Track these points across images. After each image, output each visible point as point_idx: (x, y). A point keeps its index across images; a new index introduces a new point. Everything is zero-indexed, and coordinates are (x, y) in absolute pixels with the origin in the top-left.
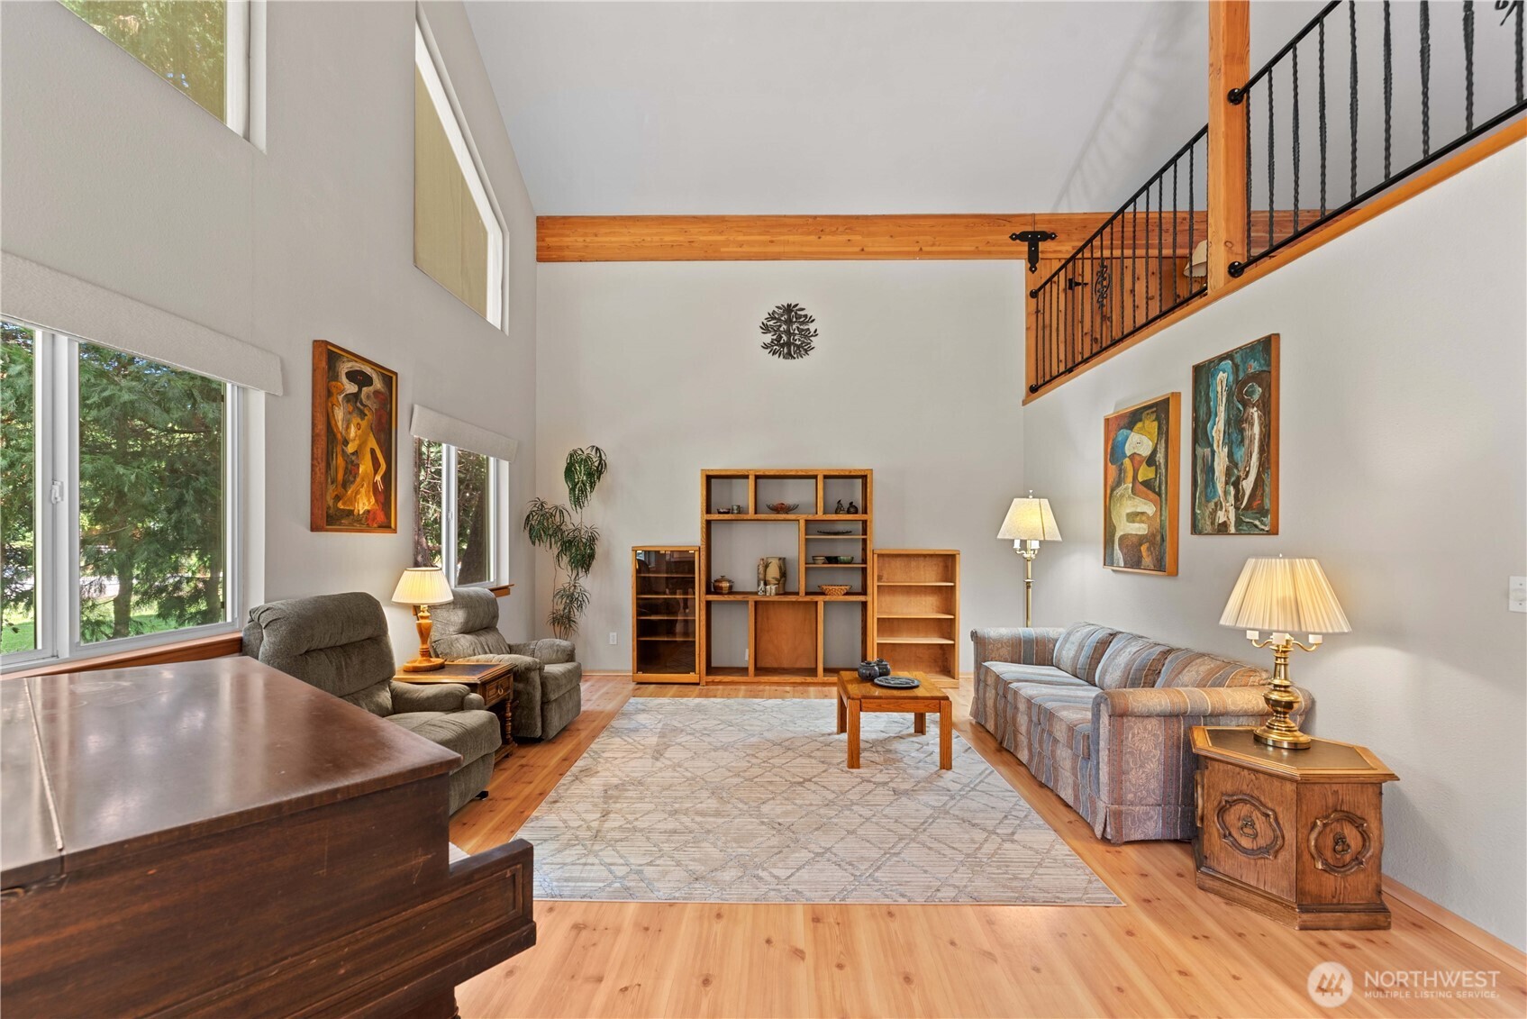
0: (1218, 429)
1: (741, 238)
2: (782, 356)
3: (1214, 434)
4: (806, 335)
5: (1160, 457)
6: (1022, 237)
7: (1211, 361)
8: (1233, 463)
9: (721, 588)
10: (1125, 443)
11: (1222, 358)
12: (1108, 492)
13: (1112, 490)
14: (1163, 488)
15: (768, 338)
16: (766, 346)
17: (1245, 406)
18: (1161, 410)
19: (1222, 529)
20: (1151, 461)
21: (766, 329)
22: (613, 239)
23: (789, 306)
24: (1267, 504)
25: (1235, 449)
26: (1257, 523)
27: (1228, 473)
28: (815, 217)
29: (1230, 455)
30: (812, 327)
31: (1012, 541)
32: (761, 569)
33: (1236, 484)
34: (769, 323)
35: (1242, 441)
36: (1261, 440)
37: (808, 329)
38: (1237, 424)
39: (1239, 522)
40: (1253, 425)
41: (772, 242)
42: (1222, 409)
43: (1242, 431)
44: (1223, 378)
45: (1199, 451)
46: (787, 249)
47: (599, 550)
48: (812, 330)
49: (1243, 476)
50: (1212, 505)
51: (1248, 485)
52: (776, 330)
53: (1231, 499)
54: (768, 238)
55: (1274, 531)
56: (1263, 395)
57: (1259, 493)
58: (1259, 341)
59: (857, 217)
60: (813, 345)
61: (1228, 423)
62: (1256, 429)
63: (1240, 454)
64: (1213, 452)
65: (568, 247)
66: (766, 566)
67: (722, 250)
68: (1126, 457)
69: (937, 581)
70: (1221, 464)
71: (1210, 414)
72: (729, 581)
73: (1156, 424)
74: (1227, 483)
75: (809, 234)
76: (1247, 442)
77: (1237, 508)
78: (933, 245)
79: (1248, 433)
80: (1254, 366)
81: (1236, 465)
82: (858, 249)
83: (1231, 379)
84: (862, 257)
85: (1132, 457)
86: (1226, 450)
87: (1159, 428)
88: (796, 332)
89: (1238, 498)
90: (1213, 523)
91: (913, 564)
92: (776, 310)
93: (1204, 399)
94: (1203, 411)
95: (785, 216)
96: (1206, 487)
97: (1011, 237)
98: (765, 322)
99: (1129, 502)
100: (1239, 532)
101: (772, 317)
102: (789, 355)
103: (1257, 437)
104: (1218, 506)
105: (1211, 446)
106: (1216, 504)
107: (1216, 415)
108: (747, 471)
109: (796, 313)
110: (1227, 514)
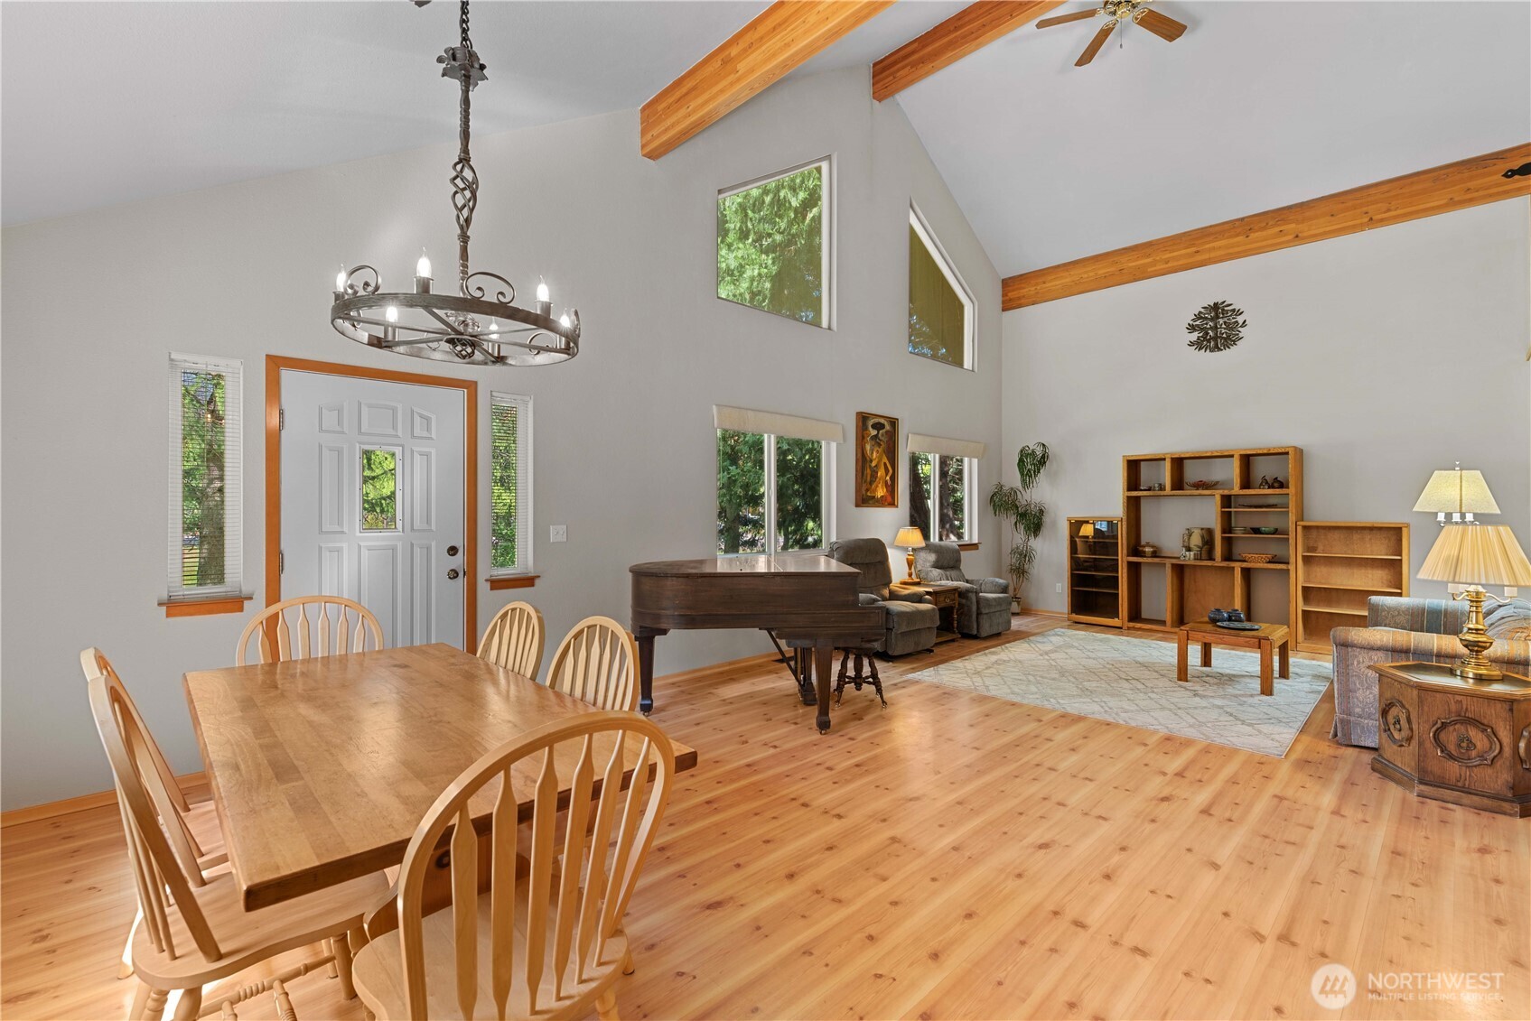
1: (1168, 255)
2: (1208, 350)
4: (1233, 327)
9: (1144, 552)
15: (1194, 336)
16: (1191, 344)
21: (1192, 328)
22: (1057, 283)
23: (1216, 304)
28: (1242, 219)
30: (1240, 319)
32: (1186, 538)
34: (1195, 323)
37: (1237, 322)
41: (1198, 252)
46: (1212, 255)
47: (1046, 519)
48: (1241, 322)
52: (1201, 329)
54: (1194, 249)
59: (1289, 208)
60: (1241, 335)
65: (1024, 296)
66: (1190, 535)
67: (1149, 270)
72: (1153, 547)
75: (1238, 235)
82: (1291, 237)
84: (1297, 243)
88: (1223, 326)
92: (1202, 310)
95: (1211, 226)
97: (1506, 175)
98: (1191, 323)
101: (1199, 316)
102: (1217, 348)
108: (1164, 454)
109: (1223, 310)
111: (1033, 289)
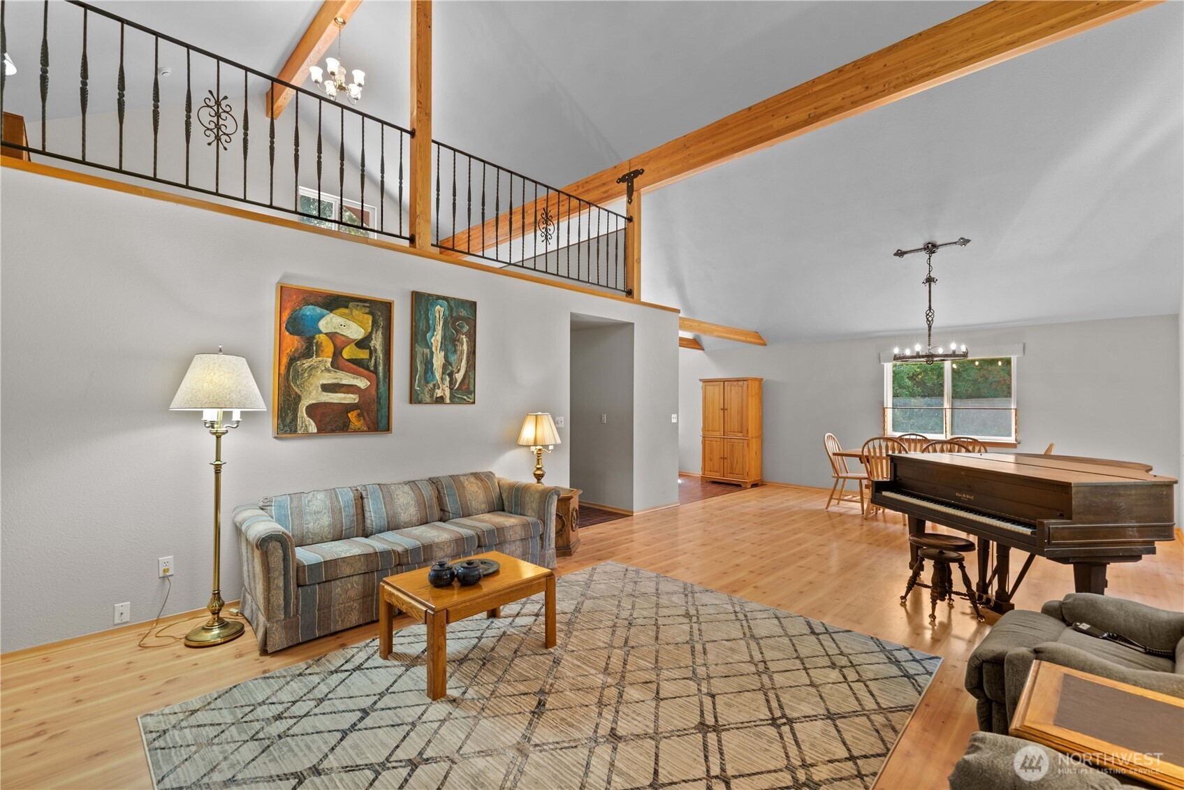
0: (436, 339)
3: (432, 341)
5: (377, 342)
7: (430, 295)
8: (447, 363)
10: (319, 320)
11: (439, 297)
12: (285, 360)
13: (292, 360)
14: (381, 368)
17: (457, 332)
18: (380, 311)
19: (440, 400)
20: (362, 344)
24: (472, 388)
25: (449, 354)
26: (465, 397)
27: (445, 367)
29: (446, 357)
33: (451, 375)
35: (455, 351)
36: (467, 354)
38: (450, 343)
39: (452, 397)
40: (463, 344)
42: (439, 328)
43: (455, 346)
44: (439, 310)
45: (419, 349)
49: (455, 370)
50: (431, 385)
51: (459, 377)
53: (447, 383)
55: (474, 403)
56: (469, 331)
57: (466, 382)
58: (467, 301)
61: (444, 337)
62: (465, 347)
63: (453, 358)
64: (432, 353)
68: (320, 332)
70: (438, 360)
71: (429, 328)
73: (370, 318)
74: (443, 373)
76: (458, 353)
77: (451, 389)
79: (459, 348)
80: (463, 313)
81: (451, 364)
83: (447, 313)
85: (332, 336)
86: (443, 353)
87: (374, 322)
89: (452, 382)
90: (432, 396)
93: (423, 316)
94: (422, 325)
96: (426, 373)
99: (326, 374)
100: (452, 402)
103: (465, 352)
104: (436, 386)
105: (431, 349)
106: (434, 385)
107: (434, 330)
110: (444, 391)
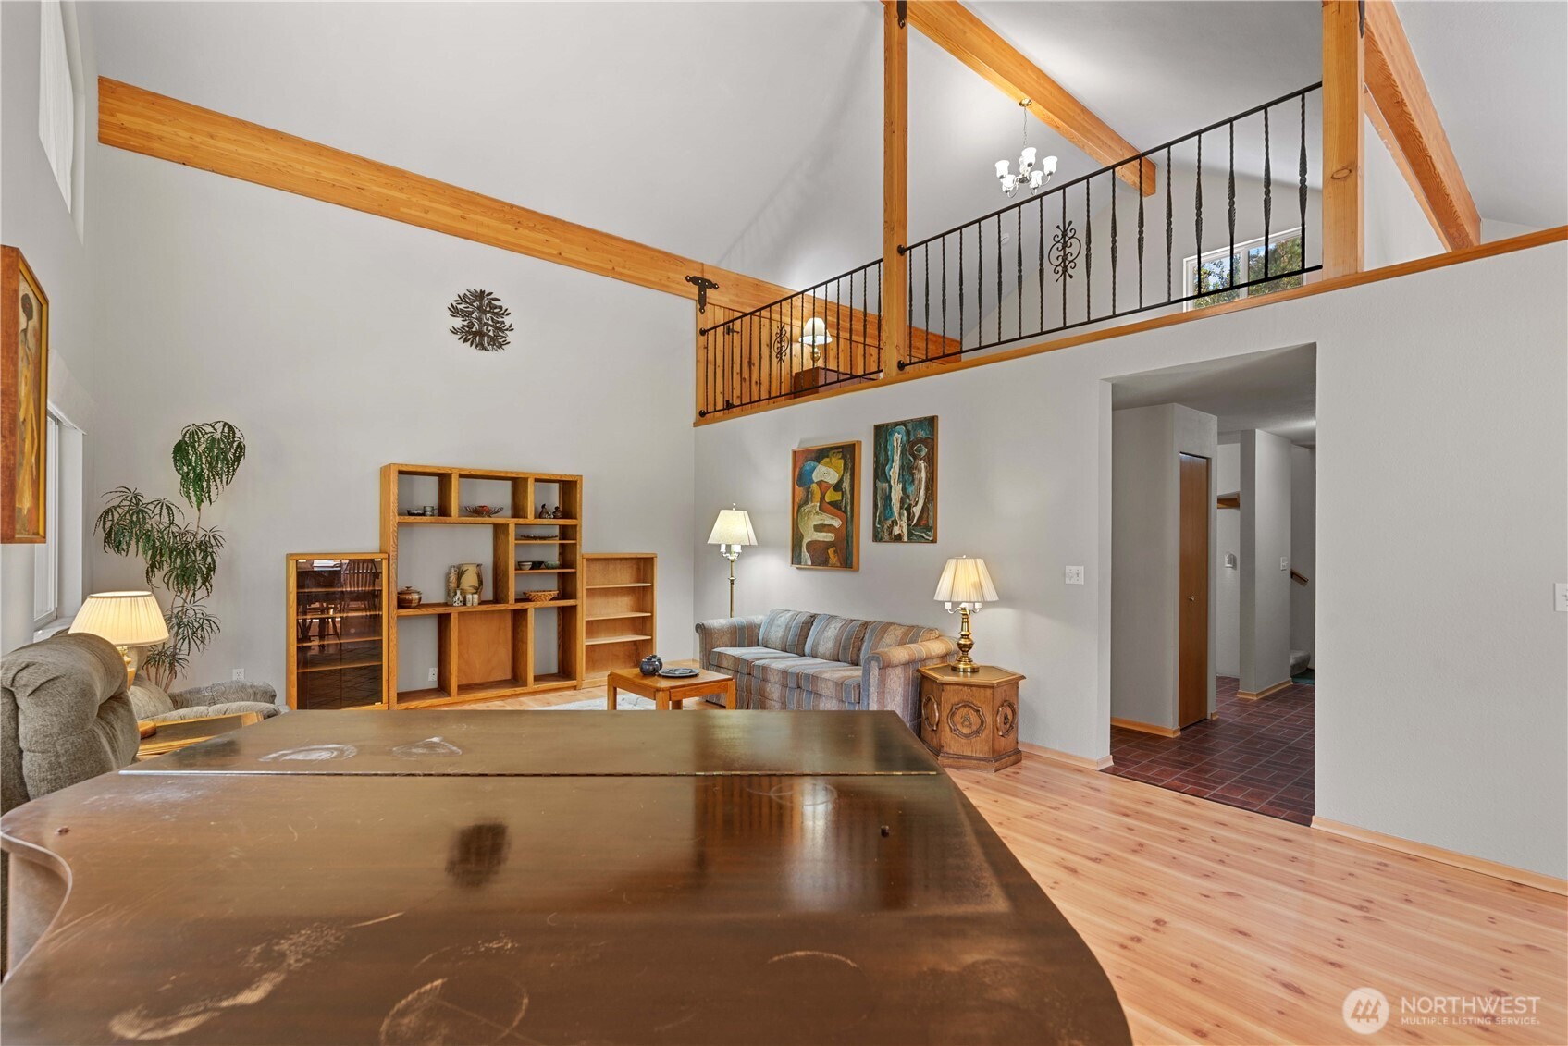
0: (894, 471)
1: (427, 203)
2: (474, 346)
3: (891, 474)
4: (499, 328)
5: (846, 485)
6: (694, 280)
7: (888, 425)
8: (905, 496)
9: (410, 601)
10: (812, 472)
11: (897, 424)
12: (796, 508)
13: (800, 507)
14: (849, 508)
15: (458, 322)
16: (454, 331)
17: (915, 457)
18: (847, 452)
19: (898, 538)
20: (837, 487)
21: (455, 311)
22: (241, 150)
23: (482, 292)
24: (931, 523)
25: (907, 486)
26: (924, 535)
27: (902, 501)
28: (512, 206)
29: (904, 489)
30: (507, 320)
31: (720, 545)
32: (453, 577)
33: (908, 509)
34: (459, 306)
35: (913, 481)
36: (926, 482)
37: (503, 322)
38: (908, 471)
39: (910, 534)
40: (921, 471)
41: (463, 218)
42: (897, 458)
43: (913, 474)
44: (897, 438)
45: (879, 484)
46: (481, 231)
48: (508, 324)
49: (913, 504)
50: (889, 522)
51: (917, 510)
52: (468, 315)
53: (905, 519)
54: (459, 212)
55: (934, 541)
56: (928, 454)
57: (925, 516)
58: (925, 418)
59: (555, 220)
60: (508, 339)
61: (902, 468)
62: (923, 474)
63: (911, 490)
64: (890, 487)
66: (460, 574)
67: (402, 209)
68: (813, 482)
69: (631, 583)
70: (896, 495)
71: (888, 460)
72: (419, 593)
73: (842, 461)
74: (901, 508)
75: (507, 222)
76: (916, 482)
77: (909, 525)
78: (624, 267)
79: (917, 477)
80: (921, 434)
81: (908, 497)
82: (556, 252)
83: (905, 439)
84: (559, 260)
85: (820, 483)
86: (900, 486)
87: (845, 465)
88: (490, 322)
89: (910, 518)
90: (890, 534)
91: (611, 567)
92: (468, 294)
93: (883, 449)
94: (882, 458)
95: (478, 194)
96: (885, 509)
97: (686, 278)
98: (454, 304)
99: (817, 517)
100: (910, 540)
101: (462, 299)
102: (481, 346)
103: (924, 480)
104: (894, 523)
105: (889, 482)
106: (893, 522)
107: (893, 461)
108: (451, 469)
109: (490, 302)
110: (902, 528)
111: (187, 135)
